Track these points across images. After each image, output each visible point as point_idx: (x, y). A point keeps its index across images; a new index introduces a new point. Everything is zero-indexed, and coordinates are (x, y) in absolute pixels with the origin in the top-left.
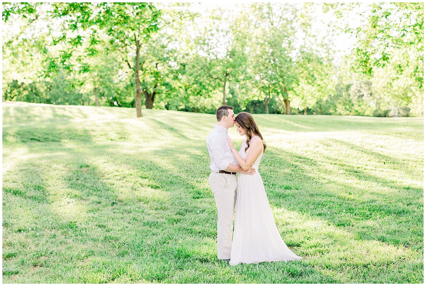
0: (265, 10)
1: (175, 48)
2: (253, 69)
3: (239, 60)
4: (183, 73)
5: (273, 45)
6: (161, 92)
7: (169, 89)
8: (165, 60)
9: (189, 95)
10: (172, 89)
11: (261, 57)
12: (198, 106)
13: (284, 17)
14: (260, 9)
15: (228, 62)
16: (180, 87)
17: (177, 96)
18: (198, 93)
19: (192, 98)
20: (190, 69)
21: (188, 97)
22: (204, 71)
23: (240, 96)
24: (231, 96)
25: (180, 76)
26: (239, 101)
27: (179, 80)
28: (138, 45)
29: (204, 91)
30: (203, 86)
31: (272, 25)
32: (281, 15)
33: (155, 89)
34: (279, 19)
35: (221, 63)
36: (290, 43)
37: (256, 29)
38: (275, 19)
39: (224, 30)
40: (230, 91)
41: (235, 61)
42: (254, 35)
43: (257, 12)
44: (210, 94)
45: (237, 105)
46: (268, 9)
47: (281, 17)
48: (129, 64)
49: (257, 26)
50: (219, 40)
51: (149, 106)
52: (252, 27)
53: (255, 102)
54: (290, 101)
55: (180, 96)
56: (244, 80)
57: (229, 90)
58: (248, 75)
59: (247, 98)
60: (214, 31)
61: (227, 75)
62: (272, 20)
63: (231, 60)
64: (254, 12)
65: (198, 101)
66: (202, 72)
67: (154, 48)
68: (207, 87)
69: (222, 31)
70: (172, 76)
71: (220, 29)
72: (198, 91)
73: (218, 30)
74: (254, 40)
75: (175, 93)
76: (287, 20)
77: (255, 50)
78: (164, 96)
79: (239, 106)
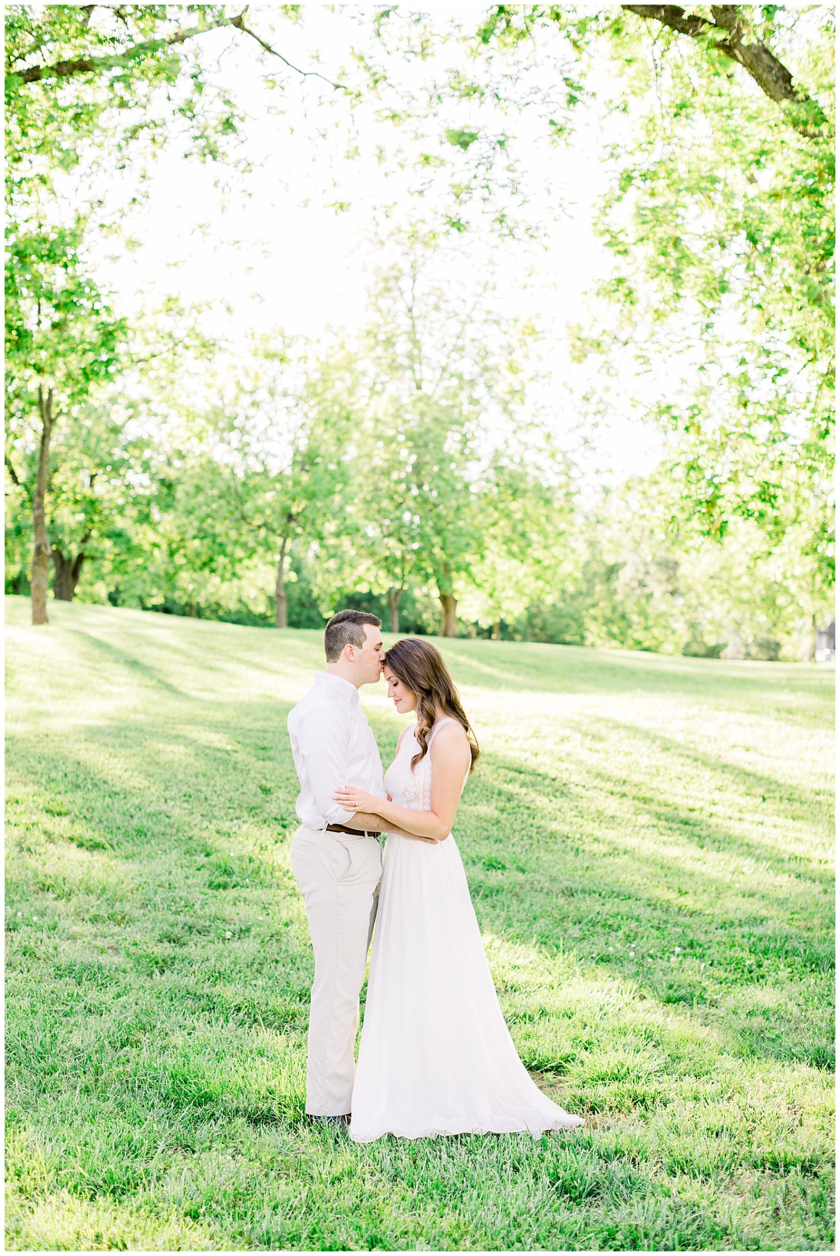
0: (402, 346)
1: (145, 437)
2: (362, 506)
3: (328, 478)
4: (167, 507)
5: (421, 442)
6: (99, 555)
7: (124, 547)
8: (117, 467)
9: (178, 568)
10: (132, 549)
11: (386, 473)
12: (201, 599)
13: (452, 368)
14: (389, 342)
15: (296, 483)
16: (155, 545)
17: (145, 568)
18: (205, 565)
19: (185, 576)
20: (187, 494)
21: (174, 574)
22: (229, 503)
23: (319, 579)
24: (294, 577)
25: (156, 515)
26: (315, 592)
27: (154, 525)
28: (46, 418)
29: (221, 559)
30: (221, 545)
31: (419, 388)
32: (444, 362)
33: (83, 546)
34: (438, 373)
35: (278, 486)
36: (463, 442)
37: (375, 397)
38: (426, 373)
39: (290, 392)
40: (292, 565)
41: (316, 481)
42: (369, 414)
43: (379, 351)
44: (237, 568)
45: (307, 604)
46: (409, 346)
47: (444, 369)
48: (12, 473)
49: (378, 388)
50: (274, 421)
51: (64, 592)
52: (363, 391)
53: (358, 597)
54: (456, 601)
55: (152, 569)
56: (337, 534)
57: (291, 560)
58: (348, 522)
59: (339, 584)
60: (262, 395)
61: (290, 517)
62: (418, 376)
63: (304, 477)
64: (373, 349)
65: (202, 585)
66: (220, 507)
67: (89, 432)
68: (230, 549)
69: (285, 394)
70: (133, 512)
71: (279, 389)
72: (204, 559)
73: (272, 393)
74: (368, 425)
75: (140, 561)
76: (460, 378)
77: (369, 456)
78: (107, 566)
79: (315, 606)
